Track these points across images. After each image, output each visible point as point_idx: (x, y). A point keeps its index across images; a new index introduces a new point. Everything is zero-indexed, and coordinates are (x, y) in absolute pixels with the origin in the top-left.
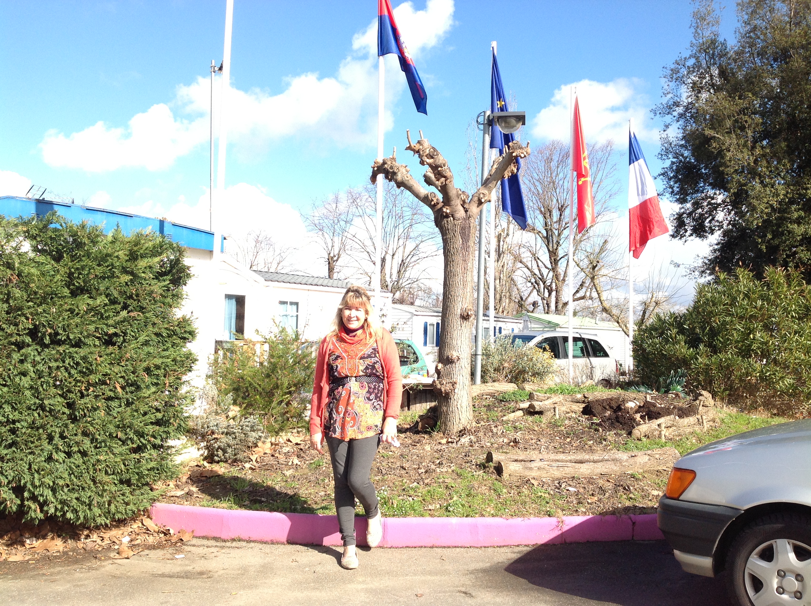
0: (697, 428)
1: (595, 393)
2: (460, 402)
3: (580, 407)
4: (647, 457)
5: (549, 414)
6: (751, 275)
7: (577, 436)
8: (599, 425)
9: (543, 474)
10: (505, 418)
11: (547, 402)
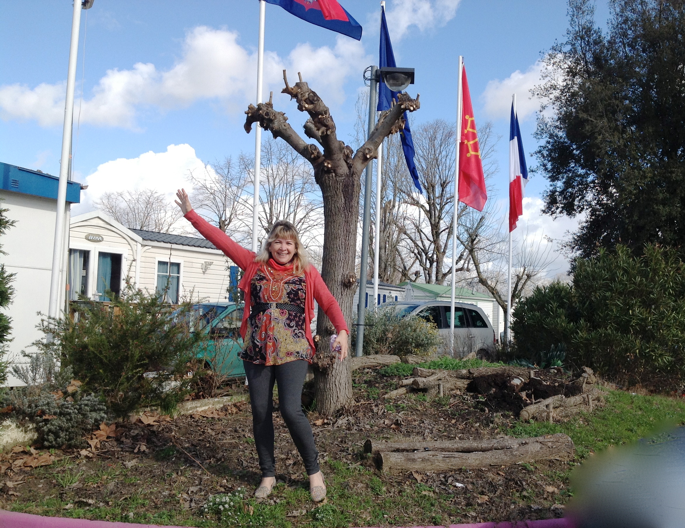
0: (583, 408)
1: (481, 369)
2: (338, 378)
3: (463, 384)
4: (539, 446)
5: (433, 392)
6: (630, 251)
7: (464, 417)
8: (485, 404)
9: (428, 466)
10: (386, 396)
11: (431, 378)
